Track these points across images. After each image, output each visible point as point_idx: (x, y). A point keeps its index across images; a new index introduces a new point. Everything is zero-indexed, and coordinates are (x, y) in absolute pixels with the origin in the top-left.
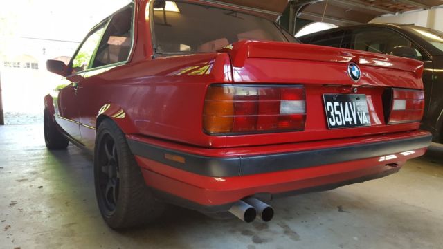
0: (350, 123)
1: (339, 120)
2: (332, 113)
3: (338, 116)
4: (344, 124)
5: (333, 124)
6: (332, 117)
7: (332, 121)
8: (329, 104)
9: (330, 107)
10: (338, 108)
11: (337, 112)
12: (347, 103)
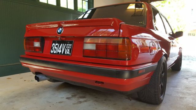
0: (60, 53)
1: (55, 51)
2: (53, 48)
3: (55, 49)
4: (57, 53)
5: (52, 52)
6: (52, 49)
7: (52, 51)
8: (54, 44)
9: (53, 45)
10: (57, 46)
11: (56, 48)
12: (62, 44)
